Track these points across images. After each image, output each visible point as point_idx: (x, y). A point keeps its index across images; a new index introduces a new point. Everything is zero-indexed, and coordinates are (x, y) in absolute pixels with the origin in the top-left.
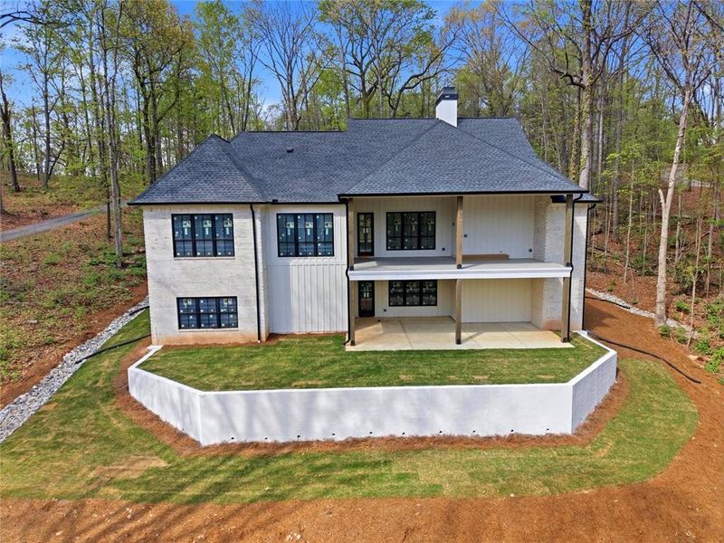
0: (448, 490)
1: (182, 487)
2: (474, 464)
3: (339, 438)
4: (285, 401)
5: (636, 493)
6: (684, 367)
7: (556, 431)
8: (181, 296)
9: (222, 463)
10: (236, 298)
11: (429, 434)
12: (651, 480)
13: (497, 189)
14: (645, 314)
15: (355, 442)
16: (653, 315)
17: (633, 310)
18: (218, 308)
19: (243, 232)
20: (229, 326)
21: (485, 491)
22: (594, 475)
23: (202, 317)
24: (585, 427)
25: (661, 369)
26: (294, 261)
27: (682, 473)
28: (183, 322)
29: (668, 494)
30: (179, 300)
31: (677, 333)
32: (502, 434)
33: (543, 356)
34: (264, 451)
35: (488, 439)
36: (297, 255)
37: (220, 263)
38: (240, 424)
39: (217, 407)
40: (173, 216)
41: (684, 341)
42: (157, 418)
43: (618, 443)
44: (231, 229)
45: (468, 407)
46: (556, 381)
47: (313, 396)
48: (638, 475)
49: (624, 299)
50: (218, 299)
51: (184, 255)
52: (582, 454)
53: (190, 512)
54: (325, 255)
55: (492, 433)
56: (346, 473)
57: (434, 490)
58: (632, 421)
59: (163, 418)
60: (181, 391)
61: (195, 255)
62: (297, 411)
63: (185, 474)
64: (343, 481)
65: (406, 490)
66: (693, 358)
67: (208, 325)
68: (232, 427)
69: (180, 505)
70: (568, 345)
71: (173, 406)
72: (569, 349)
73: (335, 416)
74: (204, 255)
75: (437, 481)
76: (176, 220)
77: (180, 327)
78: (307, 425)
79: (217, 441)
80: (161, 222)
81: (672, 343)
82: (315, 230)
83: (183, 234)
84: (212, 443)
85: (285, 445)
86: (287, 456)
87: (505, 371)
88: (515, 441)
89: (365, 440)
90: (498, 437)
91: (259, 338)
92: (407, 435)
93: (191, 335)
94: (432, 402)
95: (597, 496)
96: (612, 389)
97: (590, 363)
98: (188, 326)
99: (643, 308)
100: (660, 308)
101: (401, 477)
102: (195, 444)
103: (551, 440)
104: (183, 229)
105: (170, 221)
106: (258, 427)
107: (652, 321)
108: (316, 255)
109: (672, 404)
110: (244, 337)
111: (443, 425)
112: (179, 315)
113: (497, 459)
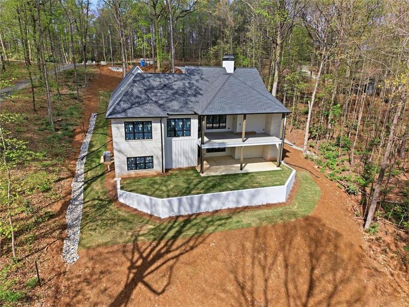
0: (254, 225)
1: (166, 234)
2: (259, 215)
3: (211, 210)
4: (192, 199)
5: (306, 219)
6: (313, 171)
7: (281, 202)
8: (129, 157)
9: (174, 223)
10: (153, 156)
11: (241, 206)
12: (310, 215)
13: (259, 112)
14: (299, 148)
15: (217, 211)
16: (301, 149)
17: (294, 147)
18: (145, 161)
19: (156, 129)
20: (149, 168)
21: (265, 223)
22: (293, 214)
23: (138, 165)
24: (288, 199)
25: (308, 174)
26: (174, 139)
27: (318, 211)
28: (129, 168)
29: (314, 218)
30: (128, 158)
31: (310, 157)
32: (264, 204)
33: (273, 174)
34: (186, 218)
35: (259, 206)
36: (175, 136)
37: (146, 143)
38: (176, 209)
39: (168, 204)
40: (125, 122)
41: (313, 160)
42: (136, 210)
43: (299, 204)
44: (151, 127)
45: (253, 196)
46: (281, 185)
47: (202, 197)
48: (306, 214)
49: (290, 141)
50: (145, 157)
51: (130, 139)
52: (290, 208)
53: (174, 241)
54: (187, 135)
55: (260, 204)
56: (218, 223)
57: (249, 225)
58: (302, 195)
59: (139, 209)
60: (151, 200)
61: (135, 139)
62: (196, 203)
63: (163, 229)
64: (220, 225)
65: (241, 226)
66: (316, 167)
67: (140, 168)
68: (173, 211)
69: (169, 240)
70: (279, 168)
71: (146, 205)
72: (280, 170)
73: (209, 203)
74: (139, 139)
75: (249, 222)
76: (127, 124)
77: (128, 170)
78: (199, 207)
79: (167, 216)
80: (119, 125)
81: (309, 161)
82: (183, 126)
83: (129, 130)
84: (165, 217)
85: (193, 215)
86: (195, 219)
87: (263, 182)
88: (268, 206)
89: (220, 210)
90: (263, 205)
91: (163, 172)
92: (233, 207)
93: (133, 173)
94: (241, 195)
95: (296, 221)
96: (294, 184)
97: (289, 176)
98: (132, 169)
99: (297, 146)
100: (305, 147)
101: (238, 222)
102: (159, 218)
103: (280, 204)
104: (129, 128)
105: (124, 125)
106: (182, 209)
107: (302, 152)
108: (183, 136)
109: (313, 188)
110: (156, 172)
111: (244, 203)
112: (128, 164)
113: (265, 213)
